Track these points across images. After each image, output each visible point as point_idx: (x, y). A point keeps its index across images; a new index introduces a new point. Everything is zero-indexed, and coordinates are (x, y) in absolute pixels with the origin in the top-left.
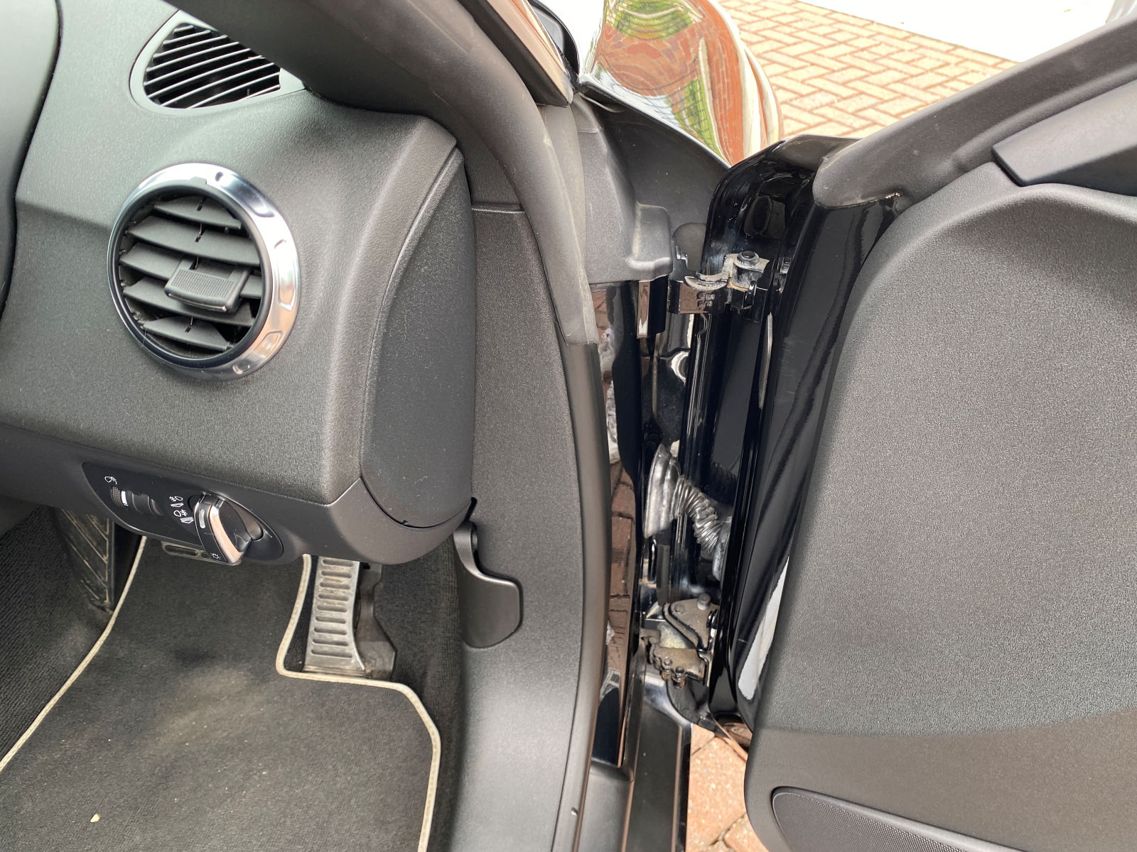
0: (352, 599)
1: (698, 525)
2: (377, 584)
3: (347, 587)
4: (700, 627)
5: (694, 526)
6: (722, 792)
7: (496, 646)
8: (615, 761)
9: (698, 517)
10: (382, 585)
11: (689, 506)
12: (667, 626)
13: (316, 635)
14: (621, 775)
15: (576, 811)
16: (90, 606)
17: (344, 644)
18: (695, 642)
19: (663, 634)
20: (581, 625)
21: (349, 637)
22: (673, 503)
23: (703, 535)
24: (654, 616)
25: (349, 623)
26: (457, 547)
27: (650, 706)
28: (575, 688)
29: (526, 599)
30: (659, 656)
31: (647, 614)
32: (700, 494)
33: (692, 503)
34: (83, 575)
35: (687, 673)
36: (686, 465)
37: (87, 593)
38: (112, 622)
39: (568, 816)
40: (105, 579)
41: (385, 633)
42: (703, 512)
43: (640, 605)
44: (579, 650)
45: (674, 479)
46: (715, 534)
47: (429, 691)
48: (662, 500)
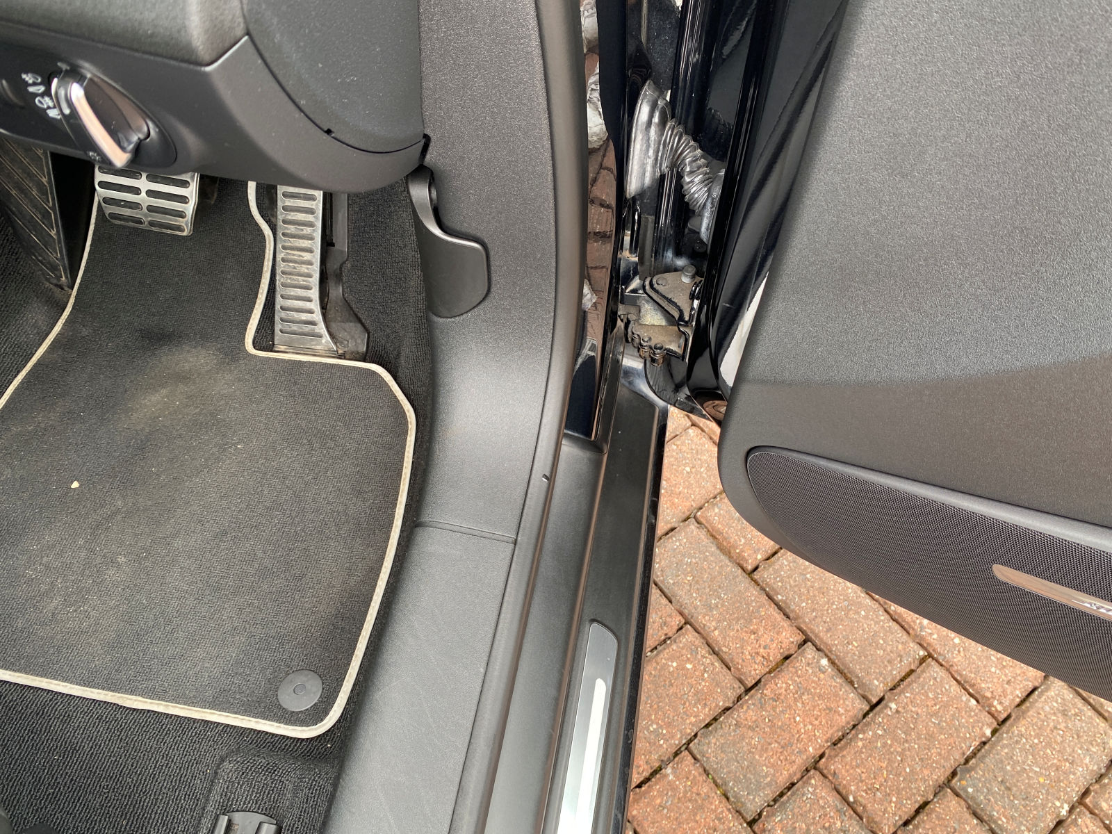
0: (317, 276)
1: (687, 179)
2: (344, 263)
3: (310, 263)
4: (682, 300)
5: (683, 180)
6: (697, 475)
7: (464, 316)
8: (589, 434)
9: (688, 169)
10: (349, 265)
11: (678, 157)
12: (647, 302)
13: (283, 314)
14: (596, 447)
15: (547, 478)
16: (47, 285)
17: (313, 323)
18: (677, 315)
19: (642, 310)
20: (553, 293)
21: (317, 316)
22: (660, 154)
23: (692, 191)
24: (635, 291)
25: (316, 301)
26: (414, 201)
27: (628, 388)
28: (548, 361)
29: (492, 263)
30: (638, 333)
31: (626, 288)
32: (692, 143)
33: (681, 153)
34: (33, 251)
35: (666, 349)
36: (678, 111)
37: (41, 270)
38: (72, 301)
39: (539, 483)
40: (57, 255)
41: (356, 315)
42: (694, 164)
43: (619, 278)
44: (552, 321)
45: (663, 123)
46: (706, 188)
47: (404, 372)
48: (648, 150)
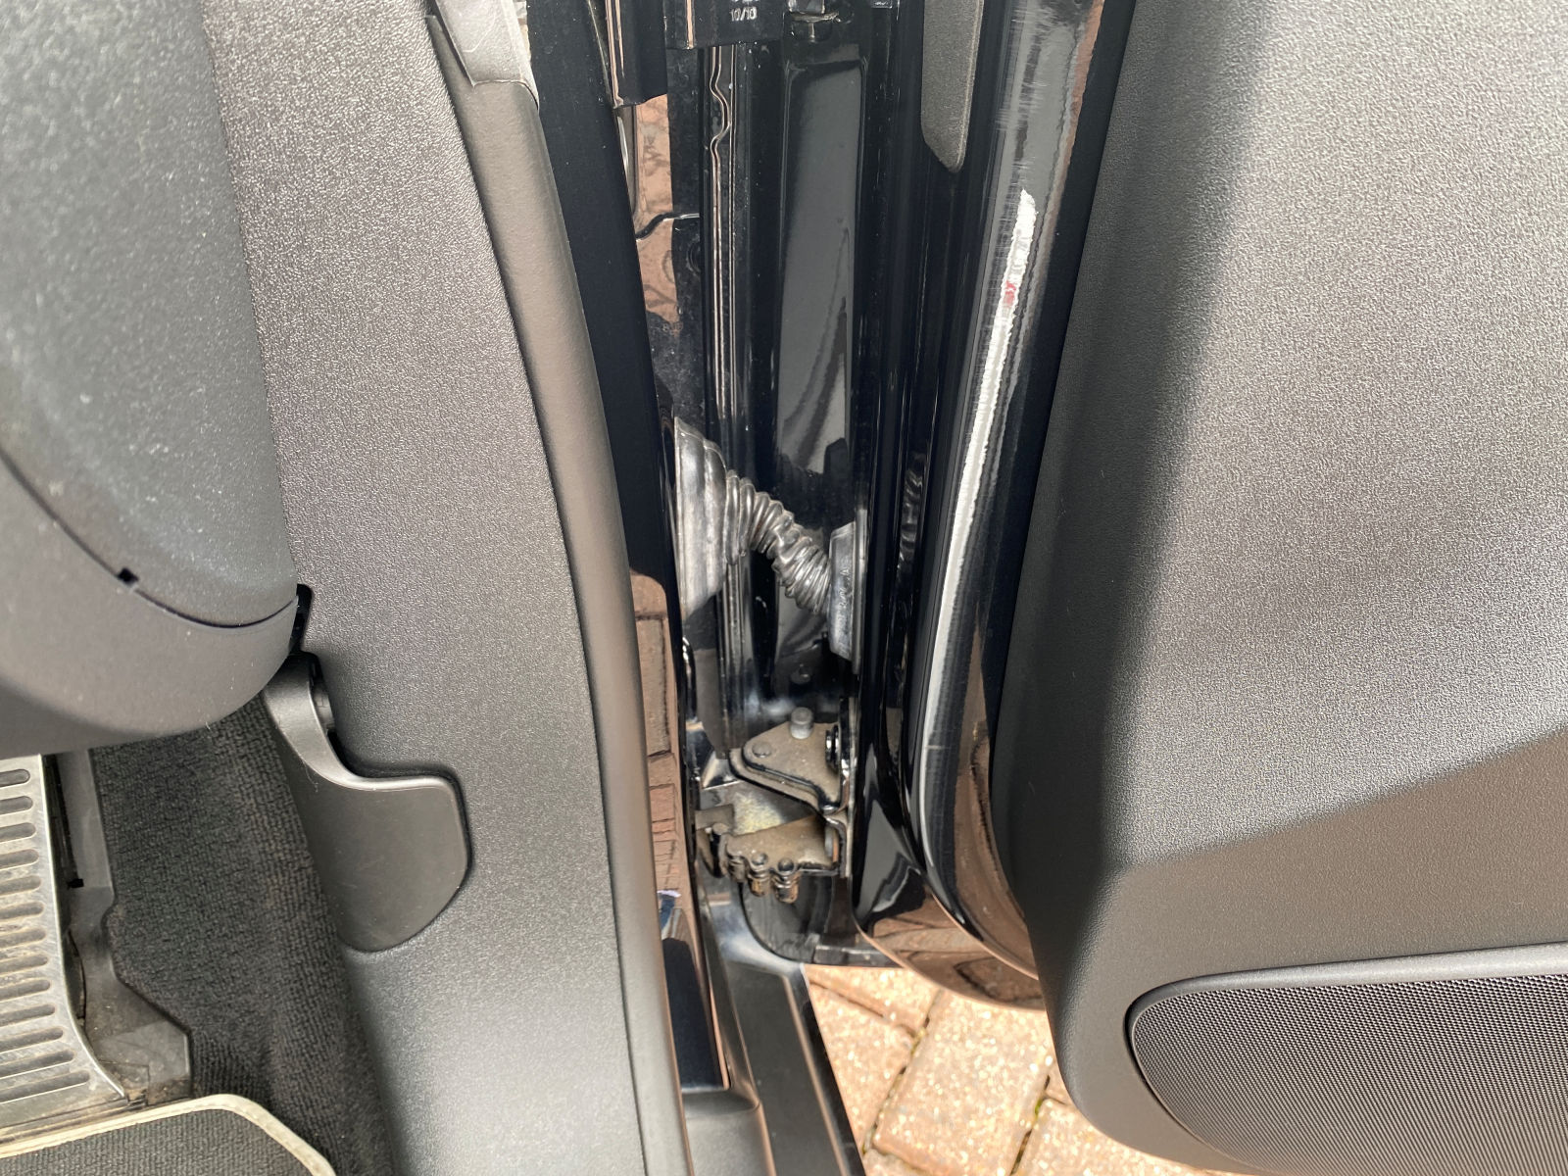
0: (56, 957)
1: (785, 560)
2: (110, 911)
3: (38, 935)
4: (813, 769)
5: (775, 563)
7: (427, 932)
9: (781, 543)
10: (120, 911)
11: (758, 530)
12: (744, 792)
17: (63, 1057)
18: (810, 798)
19: (738, 810)
21: (72, 1038)
22: (725, 532)
23: (798, 577)
24: (718, 780)
25: (63, 1008)
26: (285, 731)
29: (472, 806)
30: (740, 853)
31: (702, 779)
32: (773, 502)
33: (762, 521)
35: (799, 866)
41: (154, 1006)
42: (788, 533)
43: (691, 765)
45: (720, 478)
46: (820, 568)
47: (283, 1089)
48: (705, 529)
